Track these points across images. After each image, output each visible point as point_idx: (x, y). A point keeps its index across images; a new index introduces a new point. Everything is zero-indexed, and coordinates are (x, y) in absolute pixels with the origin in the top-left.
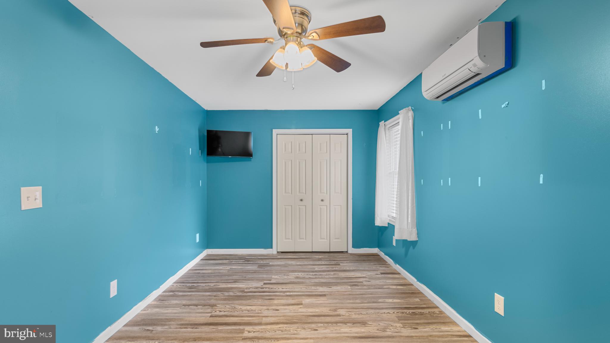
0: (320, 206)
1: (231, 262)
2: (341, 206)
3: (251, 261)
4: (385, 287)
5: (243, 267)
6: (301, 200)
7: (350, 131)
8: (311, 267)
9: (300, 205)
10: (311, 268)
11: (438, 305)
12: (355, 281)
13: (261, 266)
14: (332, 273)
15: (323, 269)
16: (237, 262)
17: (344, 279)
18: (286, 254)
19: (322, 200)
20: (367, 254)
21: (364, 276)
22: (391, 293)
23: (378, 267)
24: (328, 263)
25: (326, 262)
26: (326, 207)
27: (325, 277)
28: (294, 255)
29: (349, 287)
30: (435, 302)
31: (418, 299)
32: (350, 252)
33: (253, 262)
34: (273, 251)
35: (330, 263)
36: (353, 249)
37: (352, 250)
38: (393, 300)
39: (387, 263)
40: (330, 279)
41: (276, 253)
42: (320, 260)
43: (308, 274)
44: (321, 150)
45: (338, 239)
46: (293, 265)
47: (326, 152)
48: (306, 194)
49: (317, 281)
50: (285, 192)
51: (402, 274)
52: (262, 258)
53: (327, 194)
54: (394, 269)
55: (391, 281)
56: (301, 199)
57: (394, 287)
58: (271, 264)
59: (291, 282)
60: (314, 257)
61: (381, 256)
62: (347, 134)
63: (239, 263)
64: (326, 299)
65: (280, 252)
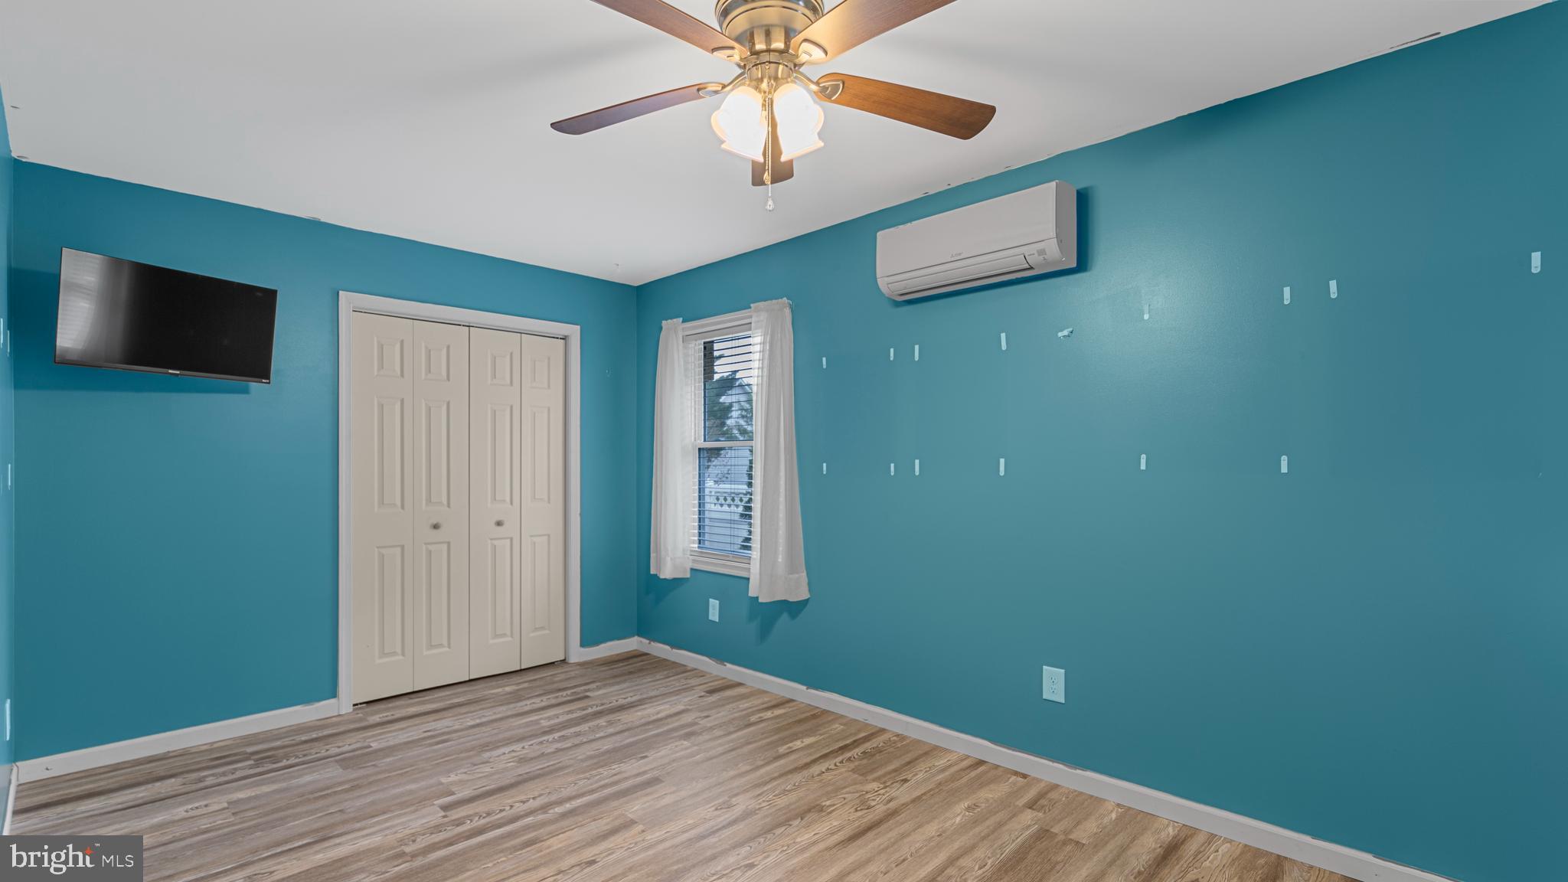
0: (491, 539)
1: (201, 780)
2: (549, 536)
3: (287, 757)
4: (753, 719)
5: (284, 785)
6: (436, 527)
7: (574, 331)
8: (524, 721)
9: (429, 544)
10: (527, 725)
11: (881, 725)
12: (676, 724)
13: (346, 761)
14: (602, 721)
15: (562, 719)
16: (224, 774)
17: (647, 727)
18: (390, 705)
19: (499, 524)
20: (618, 655)
21: (681, 707)
22: (778, 730)
23: (684, 681)
24: (553, 701)
25: (544, 698)
26: (508, 541)
27: (597, 736)
28: (423, 703)
29: (686, 743)
30: (871, 721)
31: (837, 726)
32: (573, 659)
33: (297, 757)
34: (342, 705)
35: (557, 697)
36: (582, 649)
37: (579, 654)
38: (802, 742)
39: (689, 668)
40: (618, 738)
41: (351, 709)
42: (516, 697)
43: (541, 743)
44: (494, 376)
45: (542, 628)
46: (456, 731)
47: (509, 382)
48: (449, 506)
49: (588, 750)
50: (382, 502)
51: (749, 683)
52: (314, 735)
53: (512, 504)
54: (716, 676)
55: (747, 703)
56: (435, 522)
57: (769, 714)
58: (375, 745)
59: (520, 778)
60: (493, 694)
61: (655, 653)
62: (564, 338)
63: (238, 774)
64: (674, 789)
65: (361, 704)
